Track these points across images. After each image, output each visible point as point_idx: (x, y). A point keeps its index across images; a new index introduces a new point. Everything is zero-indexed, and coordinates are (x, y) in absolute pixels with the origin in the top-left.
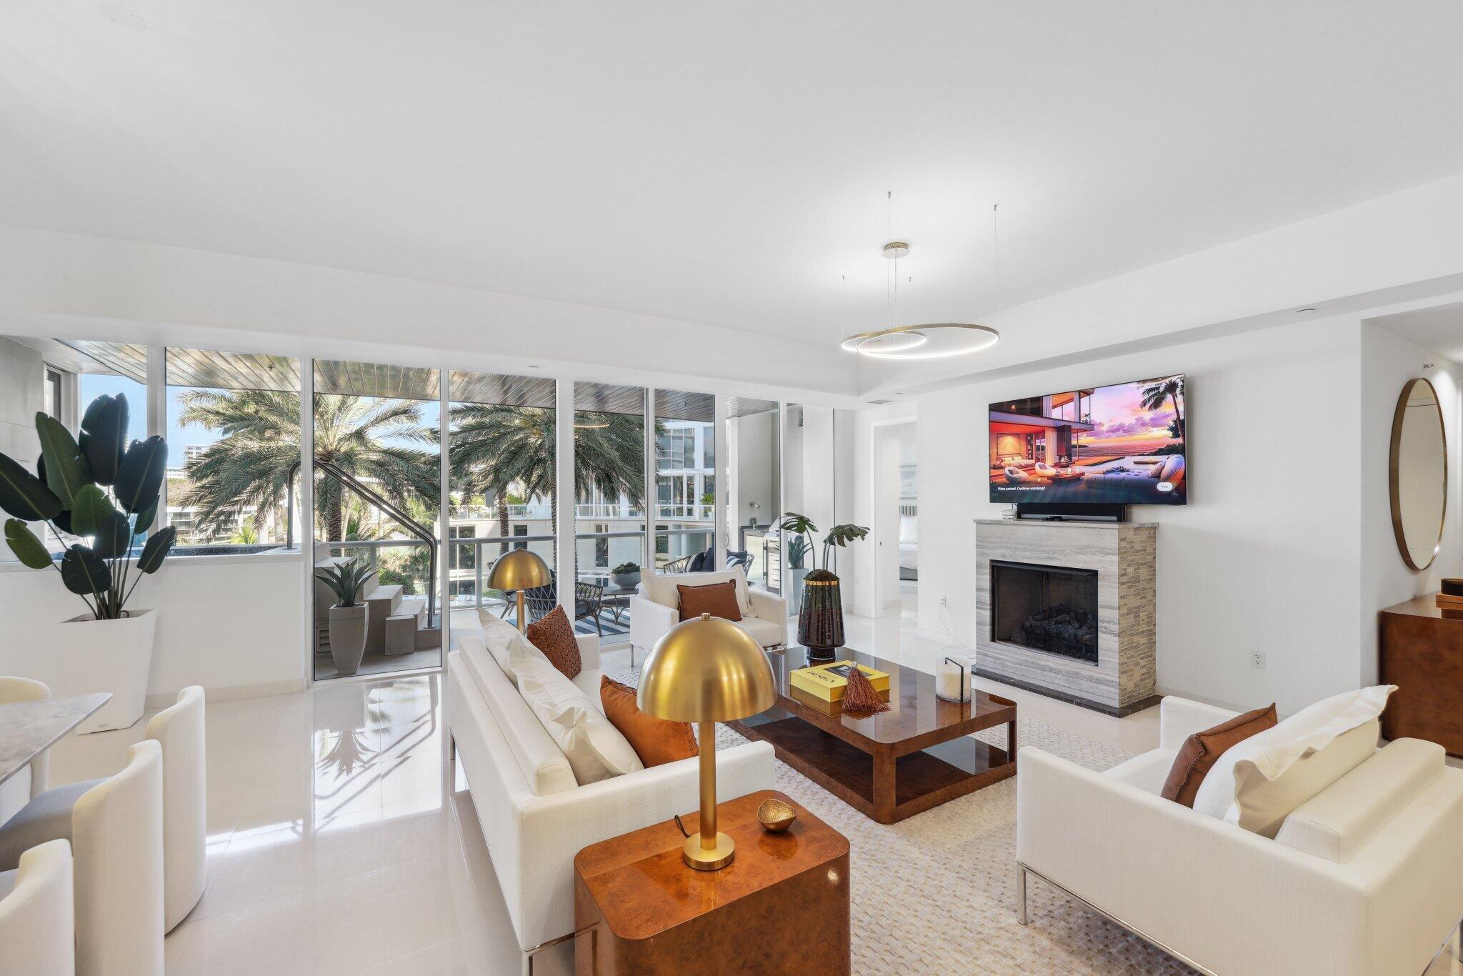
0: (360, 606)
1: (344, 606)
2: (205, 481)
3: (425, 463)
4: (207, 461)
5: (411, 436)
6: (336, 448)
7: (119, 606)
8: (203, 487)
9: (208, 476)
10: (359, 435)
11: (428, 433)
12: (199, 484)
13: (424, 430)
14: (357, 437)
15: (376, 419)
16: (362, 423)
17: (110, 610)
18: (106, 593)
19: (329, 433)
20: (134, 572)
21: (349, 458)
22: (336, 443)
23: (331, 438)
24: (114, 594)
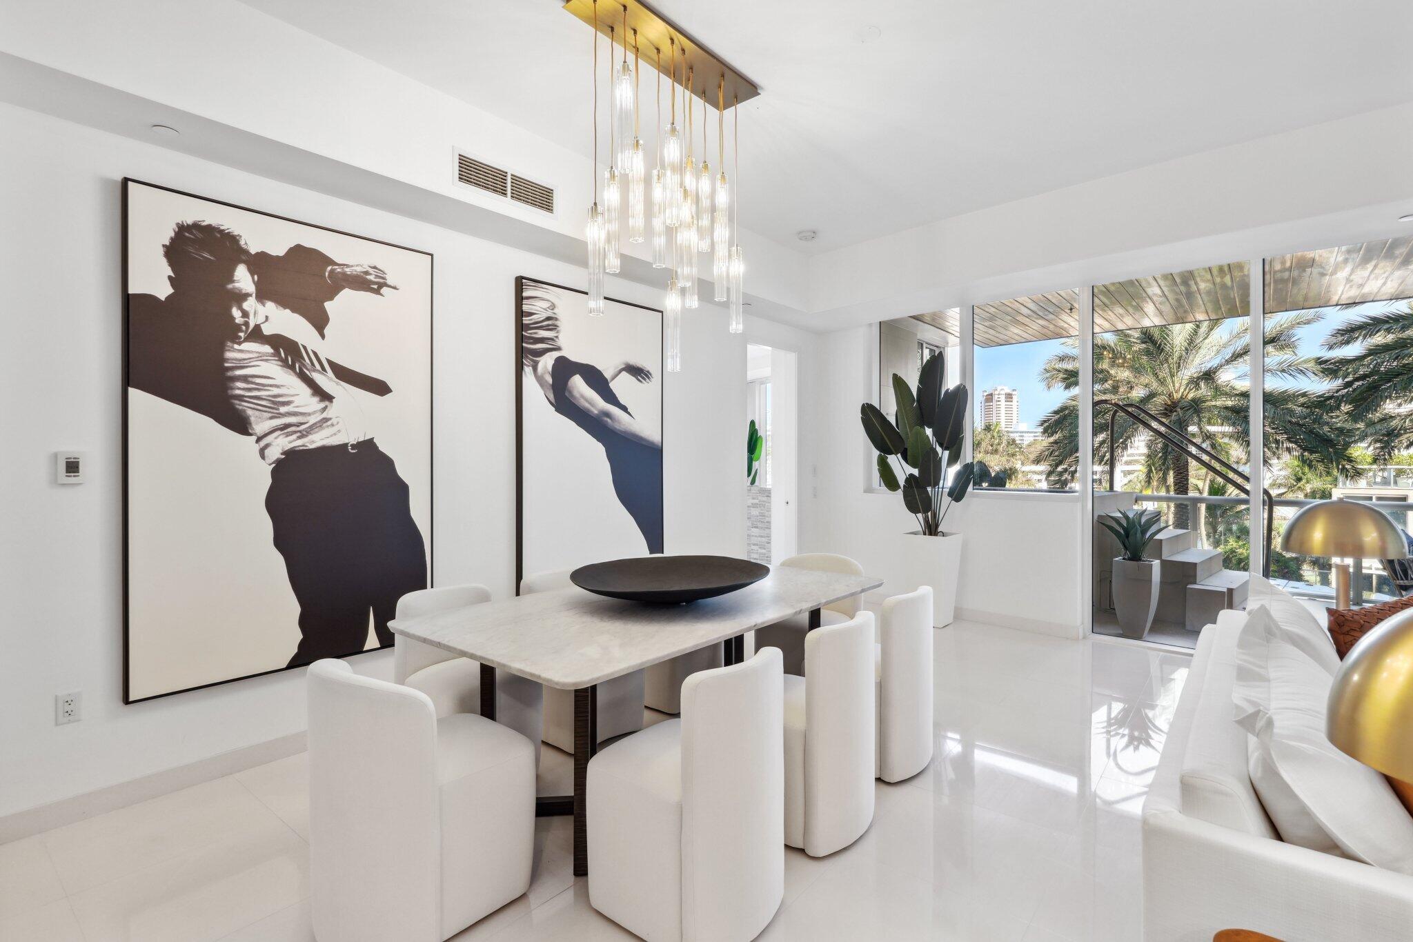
0: (1147, 562)
1: (1130, 559)
2: (1056, 437)
3: (1302, 405)
4: (1058, 416)
5: (1283, 371)
6: (1182, 395)
7: (937, 526)
8: (1056, 442)
9: (1057, 433)
10: (1209, 376)
11: (1311, 365)
12: (1052, 439)
13: (1305, 362)
14: (1206, 379)
15: (1232, 357)
16: (1215, 363)
17: (932, 529)
18: (929, 514)
19: (1175, 379)
20: (946, 500)
21: (1196, 407)
22: (1182, 390)
23: (1177, 385)
24: (934, 515)
